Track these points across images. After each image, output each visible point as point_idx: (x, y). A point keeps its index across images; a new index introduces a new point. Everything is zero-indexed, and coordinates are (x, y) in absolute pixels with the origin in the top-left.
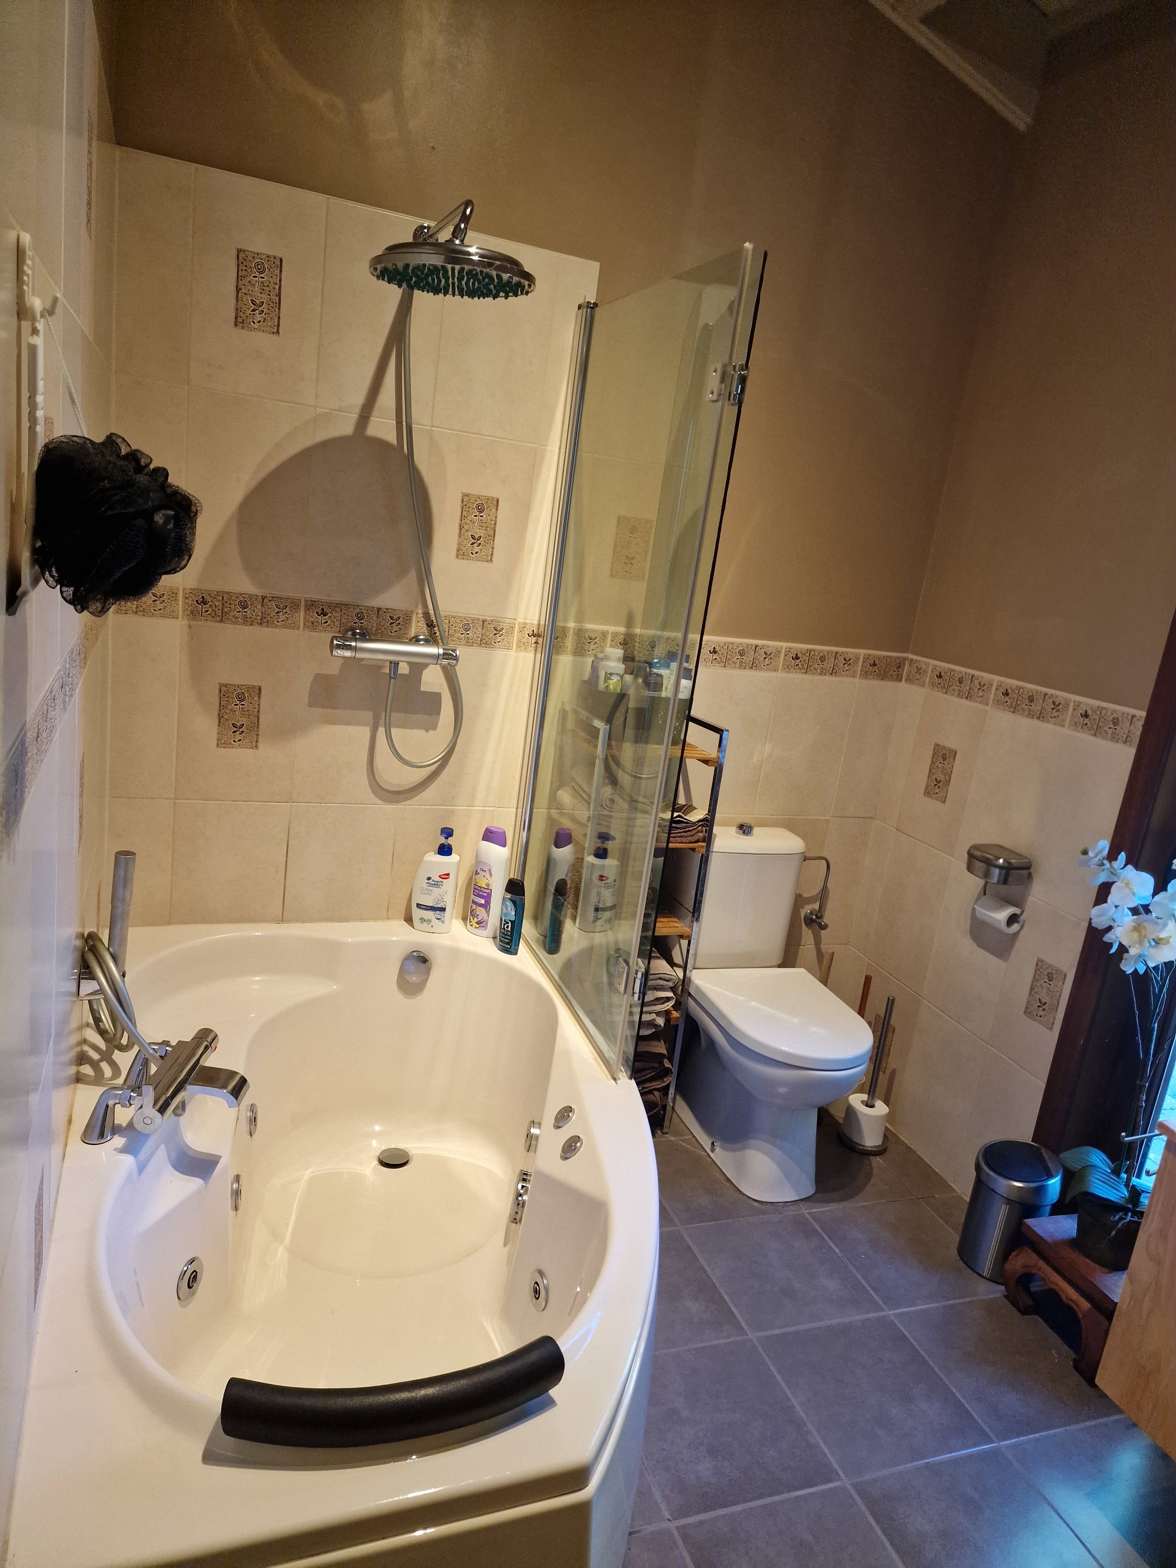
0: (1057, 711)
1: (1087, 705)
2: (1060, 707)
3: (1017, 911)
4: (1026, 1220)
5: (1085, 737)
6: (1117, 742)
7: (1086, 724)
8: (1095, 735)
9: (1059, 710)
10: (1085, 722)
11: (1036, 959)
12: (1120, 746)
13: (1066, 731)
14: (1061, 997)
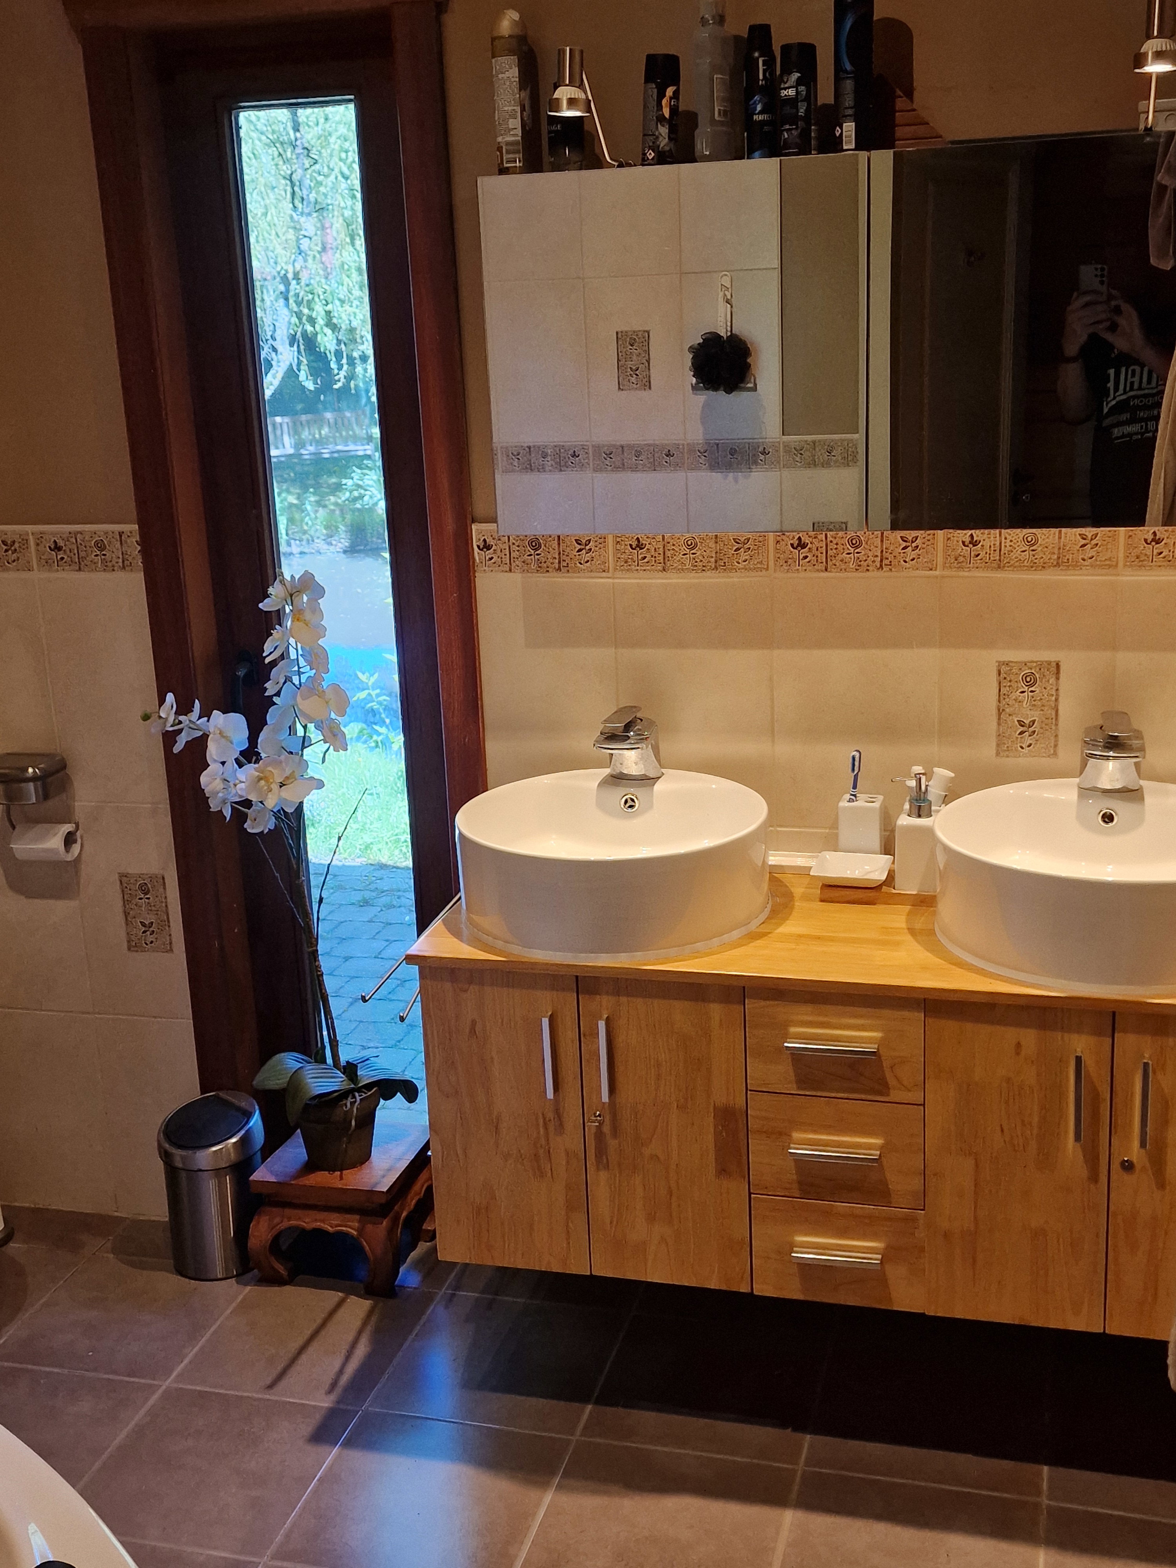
0: (13, 553)
1: (54, 534)
2: (17, 545)
3: (68, 828)
4: (251, 1178)
5: (69, 577)
6: (113, 570)
7: (62, 558)
8: (80, 569)
9: (16, 550)
10: (59, 557)
11: (117, 875)
12: (120, 575)
13: (38, 575)
14: (169, 907)
